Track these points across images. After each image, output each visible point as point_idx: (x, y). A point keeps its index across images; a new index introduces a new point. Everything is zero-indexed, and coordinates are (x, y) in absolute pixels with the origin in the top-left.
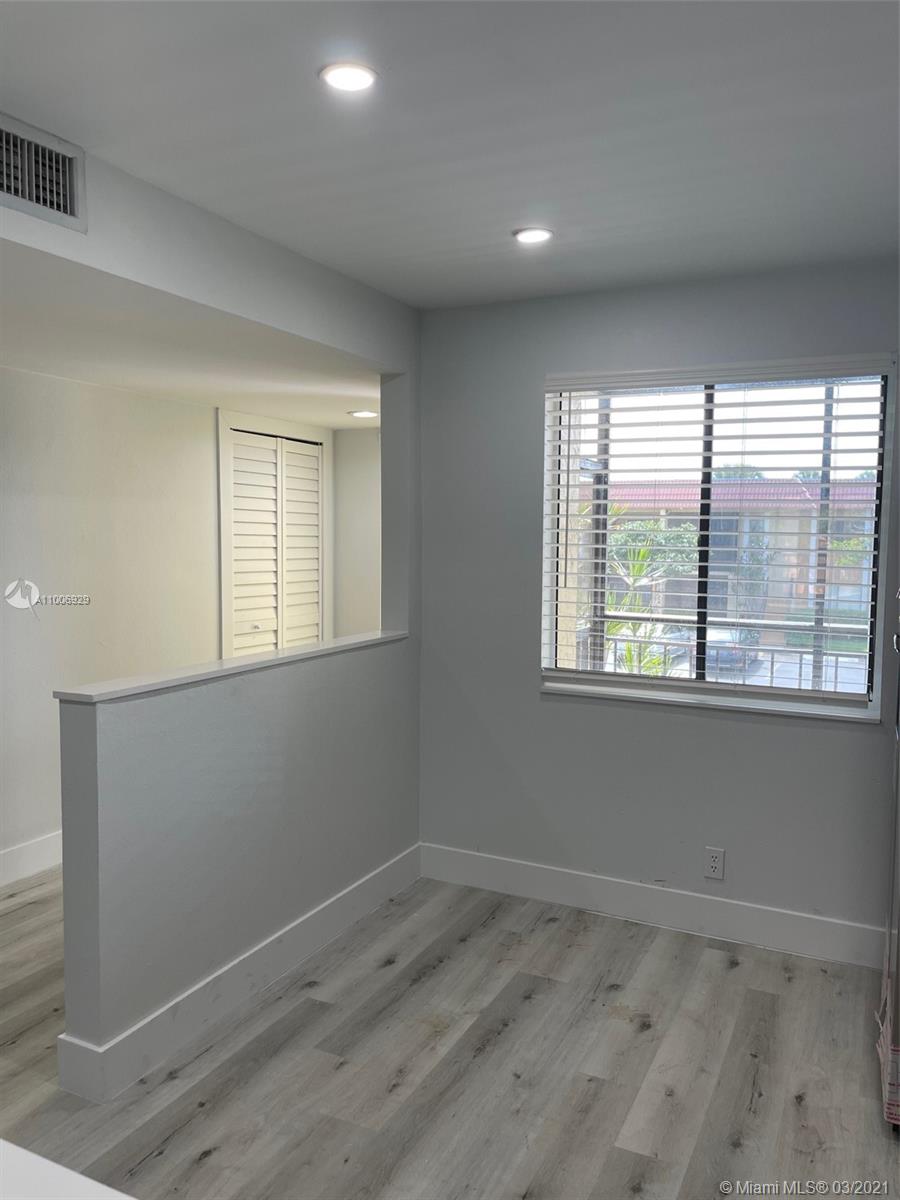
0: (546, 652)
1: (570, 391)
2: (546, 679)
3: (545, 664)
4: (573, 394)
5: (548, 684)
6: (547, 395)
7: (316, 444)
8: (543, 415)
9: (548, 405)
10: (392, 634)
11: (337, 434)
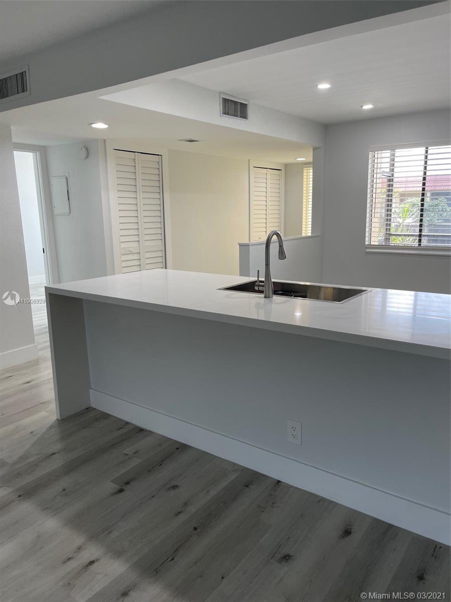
0: (367, 239)
1: (378, 151)
2: (366, 248)
3: (366, 243)
4: (379, 152)
5: (367, 250)
6: (370, 153)
7: (279, 170)
8: (368, 160)
9: (370, 156)
10: (315, 235)
11: (286, 166)
